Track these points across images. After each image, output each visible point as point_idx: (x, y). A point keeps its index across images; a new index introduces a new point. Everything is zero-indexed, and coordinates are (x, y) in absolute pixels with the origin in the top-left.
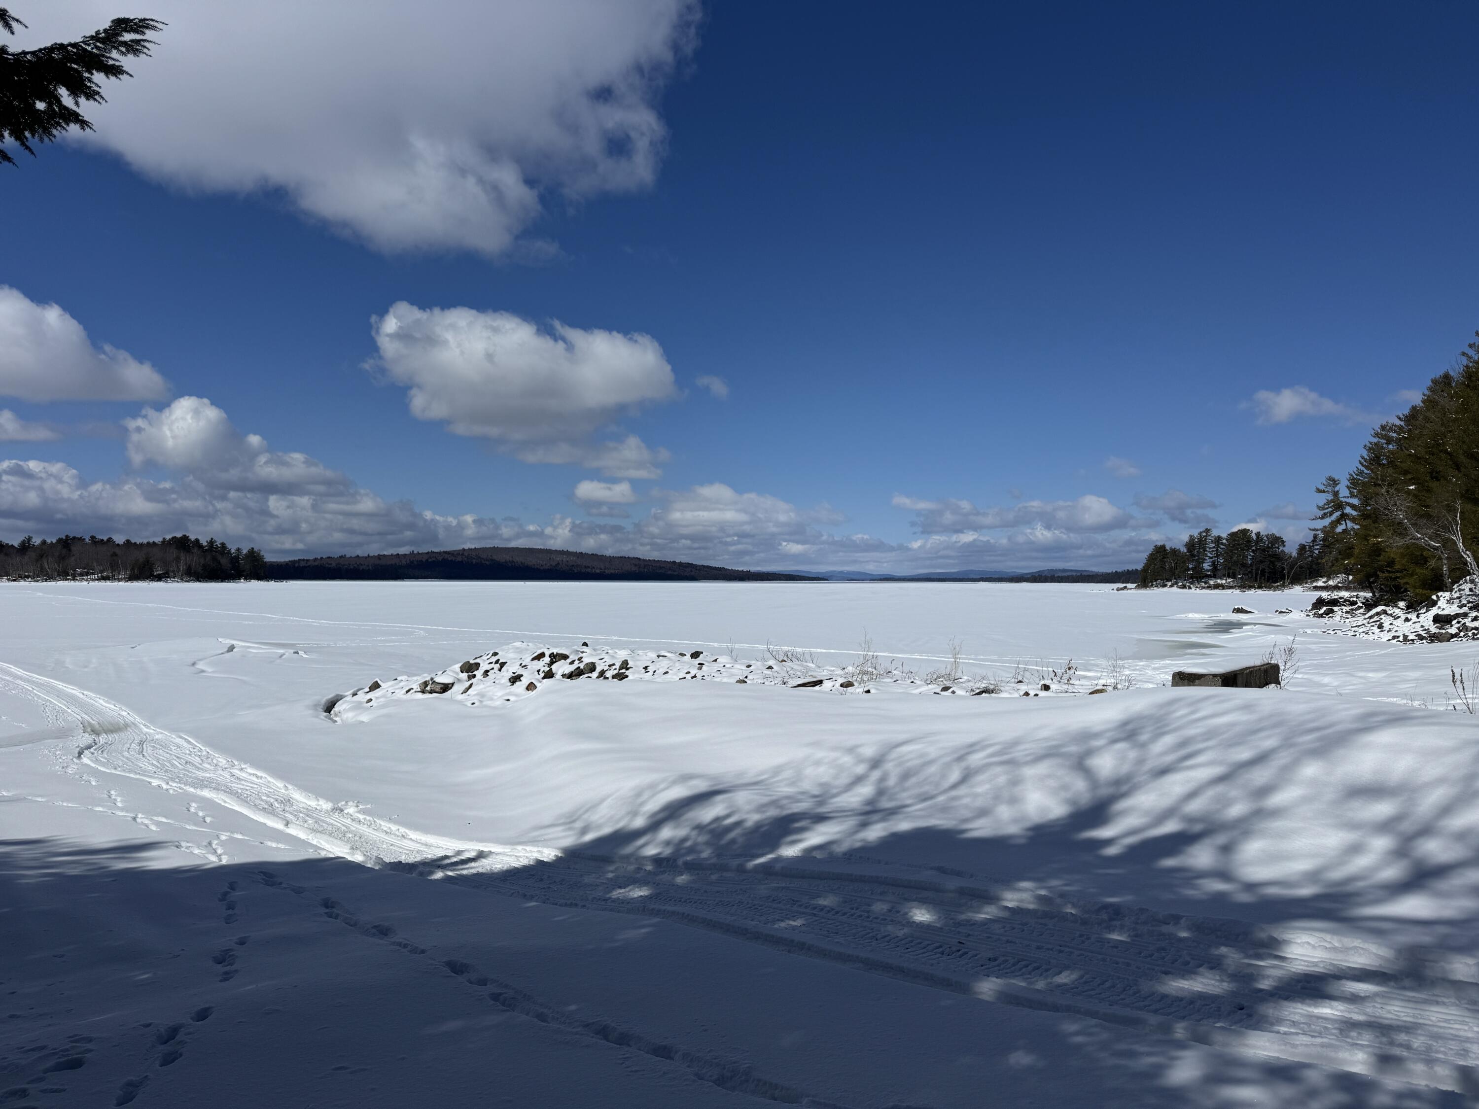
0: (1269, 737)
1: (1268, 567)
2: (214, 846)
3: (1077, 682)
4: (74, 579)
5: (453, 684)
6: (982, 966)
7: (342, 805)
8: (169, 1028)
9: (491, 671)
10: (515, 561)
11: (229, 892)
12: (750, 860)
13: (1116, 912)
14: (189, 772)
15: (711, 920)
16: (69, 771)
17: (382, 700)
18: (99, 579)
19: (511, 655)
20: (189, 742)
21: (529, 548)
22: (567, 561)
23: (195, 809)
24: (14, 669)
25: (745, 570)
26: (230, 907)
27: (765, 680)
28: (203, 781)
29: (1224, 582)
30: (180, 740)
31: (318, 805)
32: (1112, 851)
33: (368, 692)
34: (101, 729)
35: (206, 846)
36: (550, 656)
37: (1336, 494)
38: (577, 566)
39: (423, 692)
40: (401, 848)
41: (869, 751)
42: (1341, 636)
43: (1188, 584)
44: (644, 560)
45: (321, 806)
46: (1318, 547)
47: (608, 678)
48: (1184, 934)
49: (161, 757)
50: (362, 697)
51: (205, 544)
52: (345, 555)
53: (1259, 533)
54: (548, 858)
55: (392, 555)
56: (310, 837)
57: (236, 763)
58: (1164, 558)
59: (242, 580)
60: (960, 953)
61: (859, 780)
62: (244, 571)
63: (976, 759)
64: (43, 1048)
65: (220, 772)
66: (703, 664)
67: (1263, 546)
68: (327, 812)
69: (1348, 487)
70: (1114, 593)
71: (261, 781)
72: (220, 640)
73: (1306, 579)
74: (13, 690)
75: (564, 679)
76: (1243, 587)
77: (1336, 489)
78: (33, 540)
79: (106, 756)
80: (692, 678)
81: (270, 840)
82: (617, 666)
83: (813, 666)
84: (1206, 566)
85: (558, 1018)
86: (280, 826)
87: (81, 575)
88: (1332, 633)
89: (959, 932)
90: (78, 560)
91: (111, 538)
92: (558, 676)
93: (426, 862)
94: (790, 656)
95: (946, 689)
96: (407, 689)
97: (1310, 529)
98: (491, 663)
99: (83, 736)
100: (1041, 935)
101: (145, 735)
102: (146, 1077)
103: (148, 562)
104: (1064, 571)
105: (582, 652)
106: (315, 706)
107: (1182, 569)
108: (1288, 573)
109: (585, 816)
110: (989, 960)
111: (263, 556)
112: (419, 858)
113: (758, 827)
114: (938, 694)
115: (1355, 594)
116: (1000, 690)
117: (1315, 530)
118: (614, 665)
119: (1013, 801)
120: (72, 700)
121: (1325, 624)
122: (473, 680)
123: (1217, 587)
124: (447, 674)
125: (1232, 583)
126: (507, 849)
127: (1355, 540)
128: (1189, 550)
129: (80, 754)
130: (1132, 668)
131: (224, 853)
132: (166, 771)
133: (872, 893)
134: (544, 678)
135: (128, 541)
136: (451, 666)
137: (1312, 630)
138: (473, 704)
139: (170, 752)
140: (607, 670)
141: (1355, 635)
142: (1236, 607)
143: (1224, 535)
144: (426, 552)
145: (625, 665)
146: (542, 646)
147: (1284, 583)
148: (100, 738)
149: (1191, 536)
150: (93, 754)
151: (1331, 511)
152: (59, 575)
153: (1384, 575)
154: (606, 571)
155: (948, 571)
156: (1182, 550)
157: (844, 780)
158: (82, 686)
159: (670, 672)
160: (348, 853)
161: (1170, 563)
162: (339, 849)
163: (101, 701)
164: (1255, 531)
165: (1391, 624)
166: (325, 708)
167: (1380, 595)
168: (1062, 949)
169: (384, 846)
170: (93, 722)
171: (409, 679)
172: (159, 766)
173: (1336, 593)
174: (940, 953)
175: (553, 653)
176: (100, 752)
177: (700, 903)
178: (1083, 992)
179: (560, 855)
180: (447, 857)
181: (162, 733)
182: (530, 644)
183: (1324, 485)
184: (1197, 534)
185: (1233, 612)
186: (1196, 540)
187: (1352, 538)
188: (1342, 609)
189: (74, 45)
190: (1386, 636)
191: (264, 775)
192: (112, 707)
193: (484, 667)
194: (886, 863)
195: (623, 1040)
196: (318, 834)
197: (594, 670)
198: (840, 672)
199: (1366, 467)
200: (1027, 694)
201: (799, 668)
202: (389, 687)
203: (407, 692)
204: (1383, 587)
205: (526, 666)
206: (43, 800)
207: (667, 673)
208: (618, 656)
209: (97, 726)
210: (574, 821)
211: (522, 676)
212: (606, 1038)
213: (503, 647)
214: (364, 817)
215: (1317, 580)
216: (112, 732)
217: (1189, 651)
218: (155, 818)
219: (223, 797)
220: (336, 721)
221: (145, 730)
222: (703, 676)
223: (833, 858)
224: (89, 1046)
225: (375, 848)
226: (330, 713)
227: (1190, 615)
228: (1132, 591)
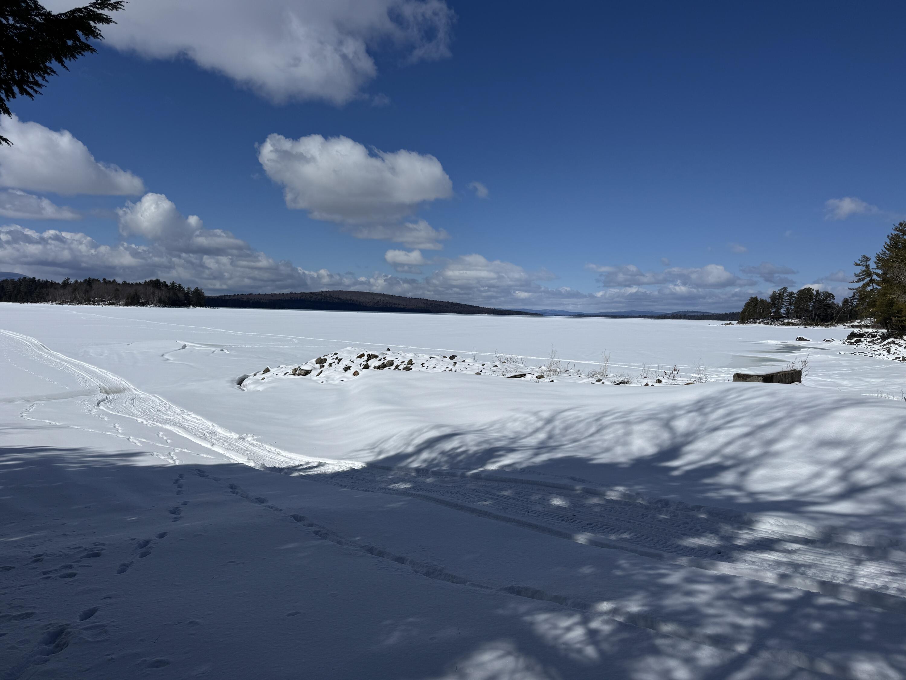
0: (779, 411)
1: (823, 312)
2: (172, 455)
3: (679, 379)
4: (94, 304)
5: (311, 370)
6: (583, 527)
7: (244, 436)
8: (144, 541)
9: (333, 364)
10: (352, 299)
11: (179, 479)
12: (468, 471)
13: (667, 503)
14: (159, 415)
15: (439, 499)
16: (93, 413)
17: (270, 378)
18: (108, 304)
19: (345, 355)
20: (159, 399)
21: (361, 292)
22: (384, 300)
23: (162, 435)
24: (60, 355)
25: (491, 308)
26: (180, 487)
27: (492, 373)
28: (167, 420)
29: (793, 321)
30: (155, 398)
31: (231, 436)
32: (676, 473)
33: (262, 374)
34: (110, 391)
35: (167, 455)
36: (367, 356)
37: (868, 267)
38: (390, 303)
39: (294, 374)
40: (276, 460)
41: (546, 414)
42: (862, 356)
43: (770, 322)
44: (430, 300)
45: (233, 436)
46: (856, 300)
47: (400, 370)
48: (703, 516)
49: (144, 407)
50: (259, 377)
51: (169, 285)
52: (252, 293)
53: (818, 290)
54: (358, 467)
55: (280, 294)
56: (225, 453)
57: (186, 411)
58: (756, 305)
59: (191, 307)
60: (573, 520)
61: (537, 430)
62: (192, 301)
63: (607, 420)
64: (80, 547)
65: (176, 416)
66: (456, 363)
67: (820, 299)
68: (236, 439)
69: (875, 262)
70: (723, 327)
71: (199, 422)
72: (178, 341)
73: (847, 320)
74: (60, 367)
75: (375, 370)
76: (806, 324)
77: (868, 264)
78: (70, 280)
79: (113, 405)
80: (449, 371)
81: (202, 453)
82: (406, 363)
83: (522, 366)
84: (783, 311)
85: (348, 543)
86: (209, 446)
87: (98, 301)
88: (858, 354)
89: (575, 510)
90: (96, 293)
91: (115, 280)
92: (372, 368)
93: (289, 468)
94: (509, 359)
95: (599, 381)
96: (285, 373)
97: (849, 289)
98: (334, 359)
99: (100, 395)
100: (620, 513)
101: (135, 395)
102: (133, 562)
103: (136, 294)
104: (693, 312)
105: (386, 354)
106: (232, 381)
107: (767, 313)
108: (835, 316)
109: (381, 446)
110: (588, 524)
111: (204, 292)
112: (285, 465)
113: (475, 453)
114: (594, 383)
115: (876, 330)
116: (632, 382)
117: (852, 289)
118: (404, 362)
119: (625, 444)
120: (94, 374)
121: (855, 349)
122: (323, 369)
123: (789, 324)
124: (308, 365)
125: (798, 322)
126: (335, 462)
127: (878, 296)
128: (772, 300)
129: (98, 404)
130: (726, 373)
131: (177, 459)
132: (146, 414)
133: (532, 490)
134: (363, 369)
135: (125, 282)
136: (310, 360)
137: (845, 352)
138: (322, 382)
139: (149, 405)
140: (400, 365)
141: (872, 356)
142: (798, 337)
143: (795, 291)
144: (300, 292)
145: (410, 362)
146: (363, 350)
147: (832, 322)
148: (110, 396)
149: (774, 292)
150: (105, 404)
151: (864, 278)
152: (85, 301)
153: (895, 318)
154: (407, 307)
155: (620, 311)
156: (768, 300)
157: (530, 430)
158: (99, 366)
159: (437, 367)
160: (246, 462)
161: (759, 309)
162: (241, 459)
163: (110, 375)
164: (815, 289)
165: (896, 350)
166: (238, 383)
167: (892, 331)
168: (630, 521)
169: (267, 459)
170: (106, 387)
171: (287, 367)
172: (142, 411)
173: (864, 329)
174: (561, 520)
175: (369, 354)
176: (109, 403)
177: (436, 492)
178: (635, 542)
179: (364, 466)
180: (301, 465)
181: (144, 394)
182: (356, 349)
183: (860, 261)
184: (778, 290)
185: (796, 340)
186: (777, 294)
187: (876, 295)
188: (867, 340)
189: (85, 8)
190: (891, 357)
191: (201, 418)
192: (116, 378)
193: (329, 361)
194: (544, 475)
195: (381, 554)
196: (230, 451)
197: (393, 365)
198: (537, 369)
199: (888, 250)
200: (647, 385)
201: (514, 367)
202: (275, 371)
203: (285, 374)
204: (894, 326)
205: (353, 361)
206: (79, 428)
207: (435, 367)
208: (407, 357)
209: (108, 389)
210: (374, 448)
211: (351, 367)
212: (372, 553)
213: (340, 350)
214: (256, 442)
215: (854, 321)
216: (116, 393)
217: (764, 363)
218: (140, 439)
219: (177, 429)
220: (244, 390)
221: (135, 392)
222: (456, 370)
223: (515, 471)
224: (103, 547)
225: (262, 460)
226: (240, 385)
227: (769, 341)
228: (735, 326)
